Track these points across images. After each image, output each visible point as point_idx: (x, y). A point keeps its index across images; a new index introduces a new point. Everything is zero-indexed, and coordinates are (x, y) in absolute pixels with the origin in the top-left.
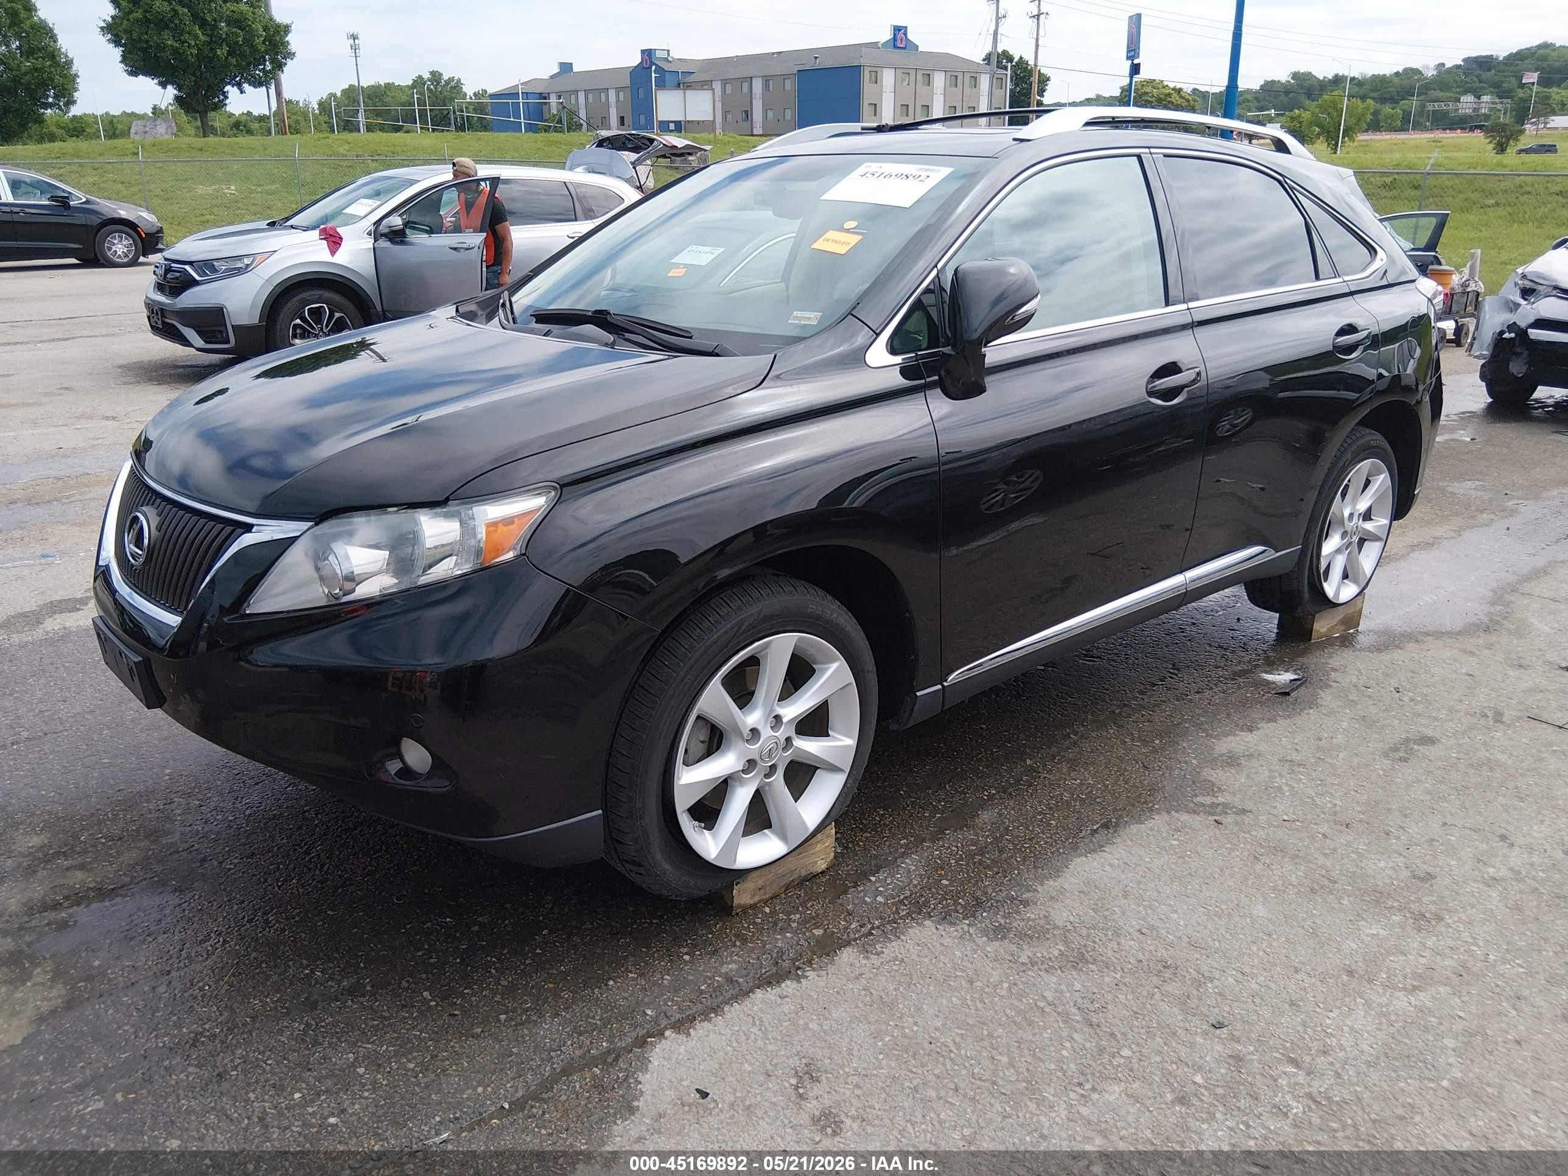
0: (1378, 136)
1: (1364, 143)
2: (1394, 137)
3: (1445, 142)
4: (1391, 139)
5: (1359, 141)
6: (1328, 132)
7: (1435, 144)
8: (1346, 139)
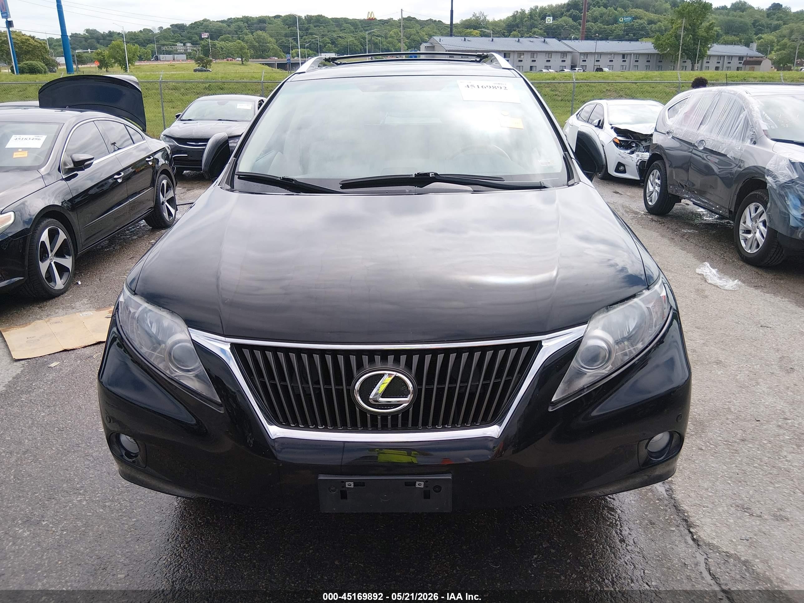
0: (143, 63)
1: (138, 67)
2: (151, 63)
3: (176, 66)
4: (150, 64)
5: (136, 65)
6: (120, 61)
7: (172, 67)
8: (130, 64)
